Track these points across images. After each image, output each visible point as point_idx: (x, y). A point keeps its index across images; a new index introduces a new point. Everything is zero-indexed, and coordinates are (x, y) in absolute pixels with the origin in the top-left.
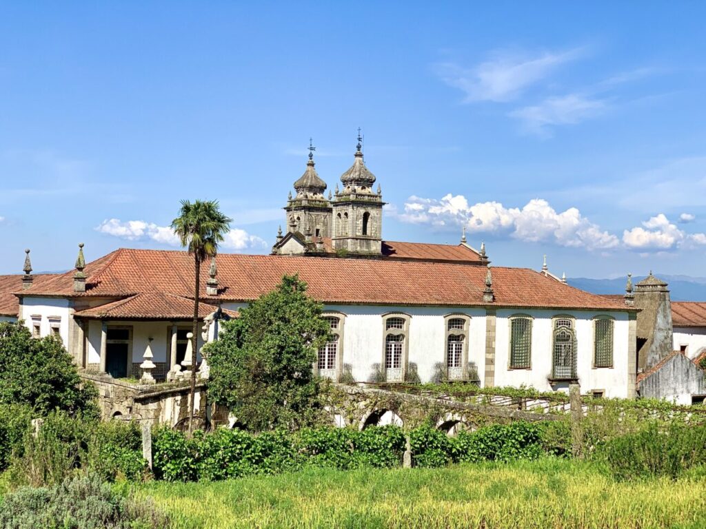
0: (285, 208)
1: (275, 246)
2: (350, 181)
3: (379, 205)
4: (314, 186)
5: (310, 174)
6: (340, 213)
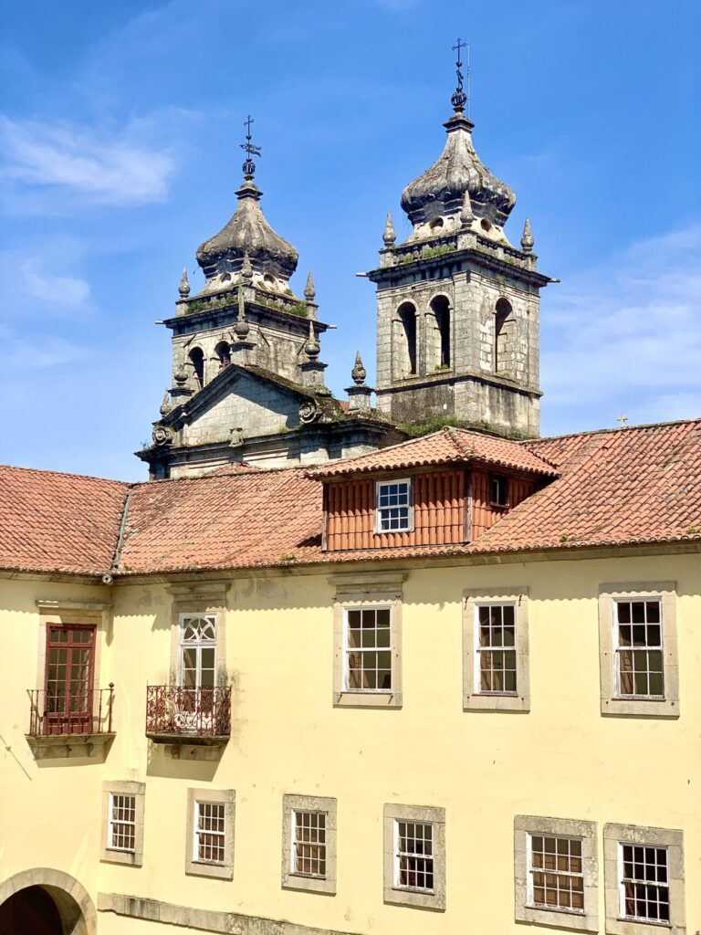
0: (168, 323)
1: (163, 423)
2: (448, 198)
3: (534, 283)
4: (268, 252)
5: (251, 218)
6: (413, 301)
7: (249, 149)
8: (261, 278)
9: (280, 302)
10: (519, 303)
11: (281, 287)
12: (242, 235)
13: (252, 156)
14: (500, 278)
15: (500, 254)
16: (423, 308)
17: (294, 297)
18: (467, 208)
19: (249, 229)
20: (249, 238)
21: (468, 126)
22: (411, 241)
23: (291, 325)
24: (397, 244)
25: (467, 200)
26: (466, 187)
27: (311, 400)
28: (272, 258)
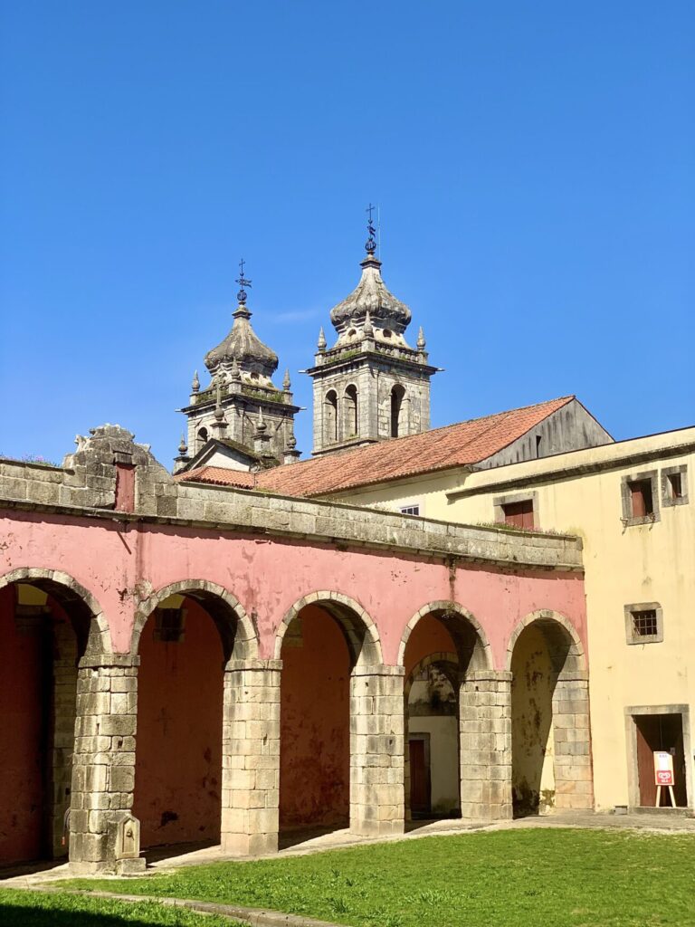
0: (185, 411)
2: (358, 316)
3: (426, 372)
4: (253, 356)
5: (242, 333)
6: (335, 389)
7: (242, 282)
8: (248, 375)
9: (261, 392)
10: (412, 388)
11: (263, 381)
12: (233, 346)
13: (246, 289)
14: (394, 370)
15: (396, 354)
16: (341, 394)
17: (275, 388)
18: (368, 322)
19: (239, 340)
20: (238, 347)
21: (376, 264)
22: (336, 346)
23: (270, 409)
24: (327, 350)
25: (368, 317)
26: (368, 308)
27: (258, 461)
28: (256, 360)
